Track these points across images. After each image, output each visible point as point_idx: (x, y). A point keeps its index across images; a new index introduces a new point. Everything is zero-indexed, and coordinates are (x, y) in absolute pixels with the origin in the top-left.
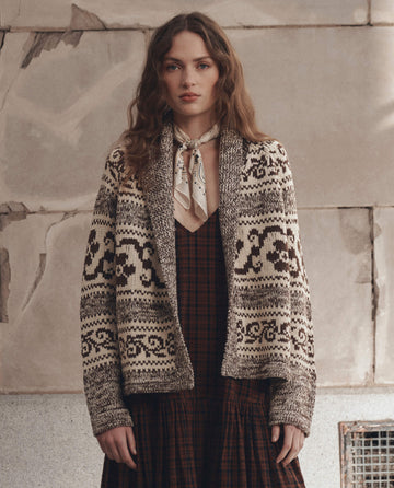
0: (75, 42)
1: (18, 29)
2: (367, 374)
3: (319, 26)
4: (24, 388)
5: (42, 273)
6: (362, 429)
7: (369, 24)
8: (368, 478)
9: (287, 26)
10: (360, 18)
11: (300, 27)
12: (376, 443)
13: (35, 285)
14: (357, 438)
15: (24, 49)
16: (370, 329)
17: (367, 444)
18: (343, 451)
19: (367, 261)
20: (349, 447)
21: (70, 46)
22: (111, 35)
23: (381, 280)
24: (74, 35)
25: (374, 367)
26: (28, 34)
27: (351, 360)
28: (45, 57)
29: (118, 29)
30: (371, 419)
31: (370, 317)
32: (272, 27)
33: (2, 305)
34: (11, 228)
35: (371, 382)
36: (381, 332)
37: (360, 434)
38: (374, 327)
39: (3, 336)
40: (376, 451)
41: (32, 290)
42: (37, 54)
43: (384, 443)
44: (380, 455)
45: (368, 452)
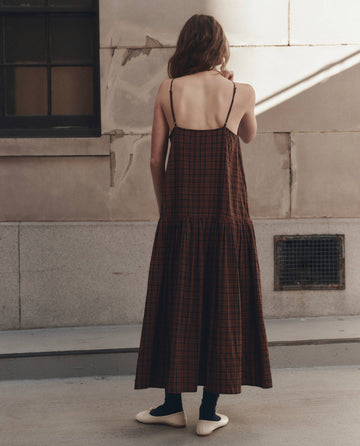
0: (148, 54)
1: (121, 48)
2: (287, 213)
3: (265, 46)
4: (122, 219)
5: (131, 163)
6: (284, 239)
7: (289, 45)
8: (287, 263)
10: (285, 42)
11: (256, 46)
12: (291, 246)
13: (128, 169)
14: (282, 244)
15: (123, 57)
16: (289, 192)
17: (287, 246)
18: (275, 250)
19: (287, 158)
20: (278, 248)
21: (145, 56)
22: (165, 50)
23: (295, 167)
24: (147, 50)
25: (291, 209)
26: (125, 50)
27: (279, 206)
28: (133, 60)
30: (289, 234)
31: (289, 185)
33: (112, 179)
34: (117, 141)
35: (289, 216)
36: (294, 191)
37: (283, 242)
38: (291, 191)
39: (112, 194)
40: (291, 250)
41: (126, 172)
42: (129, 59)
43: (295, 246)
44: (293, 252)
45: (287, 250)
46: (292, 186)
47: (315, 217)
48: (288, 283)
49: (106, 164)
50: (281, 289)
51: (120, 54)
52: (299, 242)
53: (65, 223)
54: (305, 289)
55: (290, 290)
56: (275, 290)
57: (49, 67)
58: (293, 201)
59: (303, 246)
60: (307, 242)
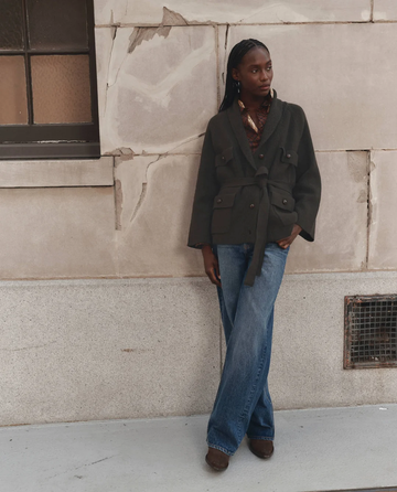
0: (166, 34)
1: (126, 25)
2: (362, 263)
4: (133, 274)
5: (142, 196)
6: (359, 301)
7: (371, 21)
8: (362, 332)
10: (365, 16)
11: (323, 23)
12: (368, 310)
13: (139, 203)
14: (355, 307)
15: (130, 39)
16: (365, 234)
17: (362, 310)
18: (346, 315)
19: (364, 188)
20: (351, 313)
21: (162, 37)
22: (190, 29)
23: (374, 200)
24: (164, 28)
25: (367, 258)
26: (132, 29)
27: (352, 254)
28: (145, 45)
29: (196, 25)
30: (365, 294)
31: (366, 225)
32: (304, 24)
33: (117, 219)
34: (123, 165)
35: (365, 268)
36: (373, 234)
37: (358, 304)
38: (368, 232)
39: (118, 239)
40: (368, 315)
41: (137, 208)
42: (139, 43)
43: (373, 309)
44: (371, 317)
45: (363, 315)
46: (371, 226)
48: (363, 360)
49: (109, 199)
50: (353, 367)
51: (125, 35)
52: (379, 304)
53: (52, 283)
54: (384, 366)
55: (364, 368)
56: (344, 368)
57: (28, 56)
58: (372, 247)
59: (384, 309)
60: (390, 303)
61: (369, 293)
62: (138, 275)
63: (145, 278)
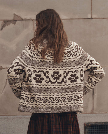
0: (15, 23)
2: (91, 110)
3: (79, 19)
4: (2, 114)
5: (6, 84)
6: (90, 124)
7: (92, 18)
9: (70, 19)
10: (89, 16)
11: (73, 19)
12: (93, 128)
13: (5, 87)
14: (88, 127)
15: (1, 25)
17: (91, 129)
20: (86, 129)
21: (13, 25)
22: (24, 22)
24: (14, 21)
25: (93, 108)
26: (2, 22)
27: (87, 107)
28: (7, 27)
29: (26, 20)
30: (92, 122)
31: (92, 95)
32: (66, 19)
35: (92, 112)
36: (95, 99)
37: (89, 126)
38: (93, 98)
40: (93, 130)
41: (4, 89)
42: (5, 27)
43: (96, 128)
44: (95, 131)
45: (91, 131)
46: (94, 96)
47: (106, 113)
52: (98, 126)
58: (95, 104)
59: (100, 128)
60: (102, 126)
61: (94, 122)
62: (4, 114)
63: (6, 115)
